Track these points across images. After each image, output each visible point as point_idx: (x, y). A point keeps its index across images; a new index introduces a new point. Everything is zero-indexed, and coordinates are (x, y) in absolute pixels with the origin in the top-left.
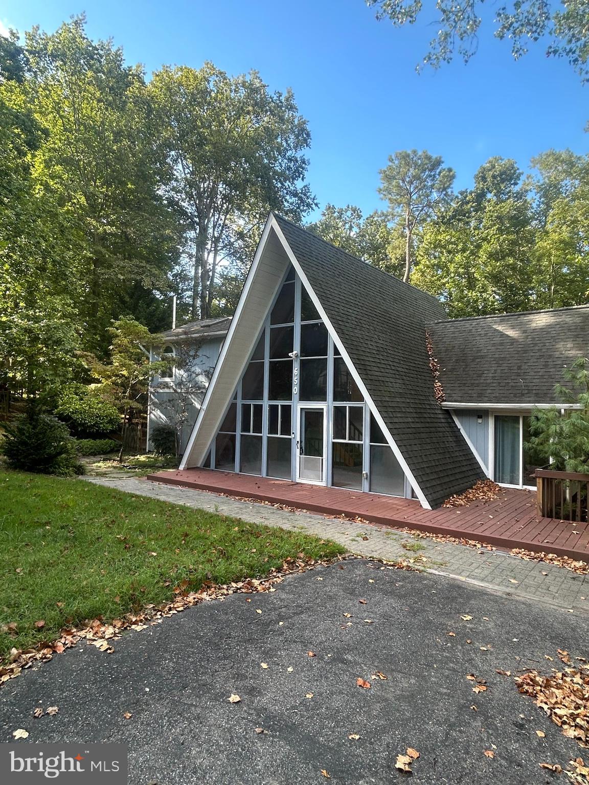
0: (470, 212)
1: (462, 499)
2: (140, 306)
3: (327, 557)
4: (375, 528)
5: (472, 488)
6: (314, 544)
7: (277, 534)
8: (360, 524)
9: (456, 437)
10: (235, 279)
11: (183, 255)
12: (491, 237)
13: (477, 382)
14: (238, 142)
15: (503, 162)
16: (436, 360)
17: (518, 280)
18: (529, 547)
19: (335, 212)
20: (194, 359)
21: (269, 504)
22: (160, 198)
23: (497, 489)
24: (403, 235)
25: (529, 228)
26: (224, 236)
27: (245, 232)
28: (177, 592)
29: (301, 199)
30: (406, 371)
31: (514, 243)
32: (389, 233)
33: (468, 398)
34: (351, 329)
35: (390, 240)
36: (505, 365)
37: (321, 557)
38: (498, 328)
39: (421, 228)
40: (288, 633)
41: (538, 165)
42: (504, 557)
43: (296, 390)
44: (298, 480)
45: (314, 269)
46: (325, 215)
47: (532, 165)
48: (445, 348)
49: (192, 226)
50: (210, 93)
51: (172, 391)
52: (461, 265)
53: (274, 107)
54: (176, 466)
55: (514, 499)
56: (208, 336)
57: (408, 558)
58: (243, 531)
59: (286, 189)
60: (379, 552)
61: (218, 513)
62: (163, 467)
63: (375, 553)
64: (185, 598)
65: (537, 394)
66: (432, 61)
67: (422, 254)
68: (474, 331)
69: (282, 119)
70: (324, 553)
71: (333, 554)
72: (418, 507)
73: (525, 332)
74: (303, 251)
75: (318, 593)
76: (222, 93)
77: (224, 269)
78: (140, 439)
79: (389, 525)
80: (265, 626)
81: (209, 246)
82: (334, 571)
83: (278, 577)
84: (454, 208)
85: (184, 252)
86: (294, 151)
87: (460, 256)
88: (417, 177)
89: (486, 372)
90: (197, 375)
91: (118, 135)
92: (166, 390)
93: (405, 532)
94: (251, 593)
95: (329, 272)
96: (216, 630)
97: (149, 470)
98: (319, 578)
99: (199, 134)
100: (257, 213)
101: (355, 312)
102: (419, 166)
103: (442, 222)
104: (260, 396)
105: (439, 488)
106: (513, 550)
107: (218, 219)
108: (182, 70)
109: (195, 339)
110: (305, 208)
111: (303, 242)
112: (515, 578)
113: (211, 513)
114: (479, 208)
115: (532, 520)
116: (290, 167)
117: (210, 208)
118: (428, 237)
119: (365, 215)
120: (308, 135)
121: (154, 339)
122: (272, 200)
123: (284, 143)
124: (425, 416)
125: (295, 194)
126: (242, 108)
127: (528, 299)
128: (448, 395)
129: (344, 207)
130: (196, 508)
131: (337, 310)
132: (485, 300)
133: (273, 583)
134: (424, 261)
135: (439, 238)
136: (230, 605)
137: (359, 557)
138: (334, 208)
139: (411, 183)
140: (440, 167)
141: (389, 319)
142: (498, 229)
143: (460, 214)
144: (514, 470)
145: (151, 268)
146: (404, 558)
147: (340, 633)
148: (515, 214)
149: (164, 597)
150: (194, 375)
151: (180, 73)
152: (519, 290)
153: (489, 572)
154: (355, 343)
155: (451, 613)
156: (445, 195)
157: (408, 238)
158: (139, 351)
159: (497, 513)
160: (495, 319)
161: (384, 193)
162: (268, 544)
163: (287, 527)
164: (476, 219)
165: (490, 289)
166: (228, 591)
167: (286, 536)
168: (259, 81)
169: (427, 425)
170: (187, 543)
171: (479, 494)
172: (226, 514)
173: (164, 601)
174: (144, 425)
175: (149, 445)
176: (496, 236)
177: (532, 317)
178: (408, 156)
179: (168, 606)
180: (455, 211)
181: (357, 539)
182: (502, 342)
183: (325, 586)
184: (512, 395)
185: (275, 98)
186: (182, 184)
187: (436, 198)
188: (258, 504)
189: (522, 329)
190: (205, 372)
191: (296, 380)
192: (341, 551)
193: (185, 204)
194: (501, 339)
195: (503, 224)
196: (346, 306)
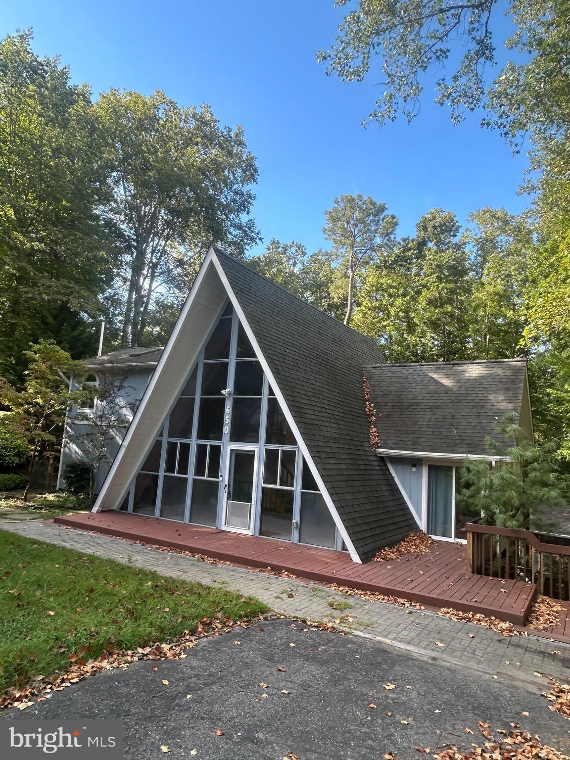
0: (411, 259)
1: (393, 553)
2: (64, 330)
3: (247, 618)
4: (302, 583)
5: (404, 540)
6: (234, 602)
7: (195, 590)
8: (286, 579)
9: (390, 485)
10: (172, 307)
11: (117, 278)
12: (430, 284)
13: (412, 429)
14: (184, 171)
15: (444, 215)
16: (372, 405)
17: (456, 328)
18: (458, 607)
19: (279, 247)
20: (119, 390)
21: (189, 554)
22: (97, 217)
23: (430, 542)
24: (346, 276)
25: (466, 278)
26: (162, 263)
27: (186, 259)
28: (73, 660)
29: (244, 231)
30: (342, 415)
31: (452, 292)
32: (332, 272)
33: (403, 446)
34: (286, 370)
35: (333, 279)
36: (439, 413)
37: (240, 617)
38: (433, 376)
39: (363, 270)
40: (195, 707)
41: (476, 220)
42: (432, 617)
43: (227, 430)
44: (224, 528)
45: (253, 306)
46: (270, 249)
47: (470, 219)
48: (382, 393)
49: (128, 249)
50: (158, 120)
51: (91, 423)
52: (401, 309)
53: (223, 141)
54: (89, 508)
55: (445, 553)
56: (136, 366)
57: (334, 618)
58: (157, 586)
59: (230, 221)
60: (304, 611)
61: (130, 565)
62: (74, 508)
63: (299, 612)
64: (82, 667)
65: (469, 445)
66: (377, 118)
67: (363, 295)
68: (410, 377)
69: (230, 154)
70: (244, 613)
71: (254, 614)
72: (348, 561)
73: (459, 381)
74: (242, 287)
75: (233, 660)
76: (172, 122)
77: (160, 296)
78: (50, 475)
79: (317, 581)
80: (171, 700)
81: (145, 272)
82: (253, 633)
83: (191, 641)
84: (396, 254)
85: (118, 275)
86: (241, 185)
87: (400, 300)
88: (361, 221)
89: (421, 420)
90: (121, 408)
91: (57, 151)
92: (85, 422)
93: (333, 589)
94: (159, 660)
95: (268, 310)
96: (113, 705)
97: (57, 511)
98: (236, 642)
99: (144, 158)
100: (198, 242)
101: (293, 352)
102: (364, 210)
103: (384, 266)
104: (187, 434)
105: (370, 540)
106: (442, 609)
107: (157, 245)
108: (131, 95)
109: (122, 369)
110: (248, 242)
111: (243, 278)
112: (441, 641)
113: (122, 565)
114: (420, 256)
115: (461, 578)
116: (235, 200)
117: (150, 233)
118: (370, 280)
119: (309, 253)
120: (256, 171)
121: (75, 366)
122: (216, 231)
123: (231, 177)
124: (359, 462)
125: (240, 227)
126: (190, 138)
127: (465, 347)
128: (382, 442)
129: (289, 243)
130: (106, 558)
131: (273, 349)
132: (423, 345)
133: (185, 648)
134: (366, 303)
135: (381, 281)
136: (134, 675)
137: (282, 617)
138: (278, 243)
139: (355, 225)
140: (384, 214)
141: (327, 360)
142: (438, 277)
143: (402, 260)
144: (447, 521)
145: (80, 290)
146: (330, 618)
147: (254, 707)
148: (454, 264)
149: (57, 666)
150: (117, 408)
151: (128, 98)
152: (456, 337)
153: (416, 634)
154: (291, 384)
155: (373, 681)
156: (388, 240)
157: (350, 279)
158: (58, 378)
159: (428, 569)
160: (431, 366)
161: (329, 233)
162: (183, 602)
163: (206, 581)
164: (417, 266)
165: (429, 335)
166: (133, 657)
167: (205, 592)
168: (210, 115)
169: (361, 473)
170: (91, 600)
171: (411, 547)
172: (139, 566)
173: (56, 671)
174: (57, 459)
175: (60, 482)
176: (436, 284)
177: (466, 367)
178: (354, 200)
179: (61, 677)
180: (398, 256)
181: (282, 596)
182: (437, 390)
183: (243, 651)
184: (445, 445)
185: (226, 133)
186: (122, 206)
187: (379, 242)
188: (177, 554)
189: (457, 378)
190: (130, 404)
191: (227, 420)
192: (264, 610)
193: (123, 226)
194: (436, 387)
195: (442, 273)
196: (284, 345)
